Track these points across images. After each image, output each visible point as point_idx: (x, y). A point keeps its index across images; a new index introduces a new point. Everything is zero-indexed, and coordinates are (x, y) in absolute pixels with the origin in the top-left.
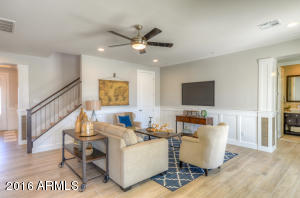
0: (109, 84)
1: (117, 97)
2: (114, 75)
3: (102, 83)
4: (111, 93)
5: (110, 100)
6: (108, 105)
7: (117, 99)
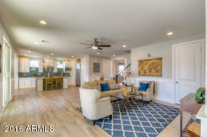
0: (145, 62)
1: (150, 70)
2: (149, 56)
3: (141, 62)
4: (146, 67)
5: (145, 72)
6: (144, 75)
7: (150, 72)
